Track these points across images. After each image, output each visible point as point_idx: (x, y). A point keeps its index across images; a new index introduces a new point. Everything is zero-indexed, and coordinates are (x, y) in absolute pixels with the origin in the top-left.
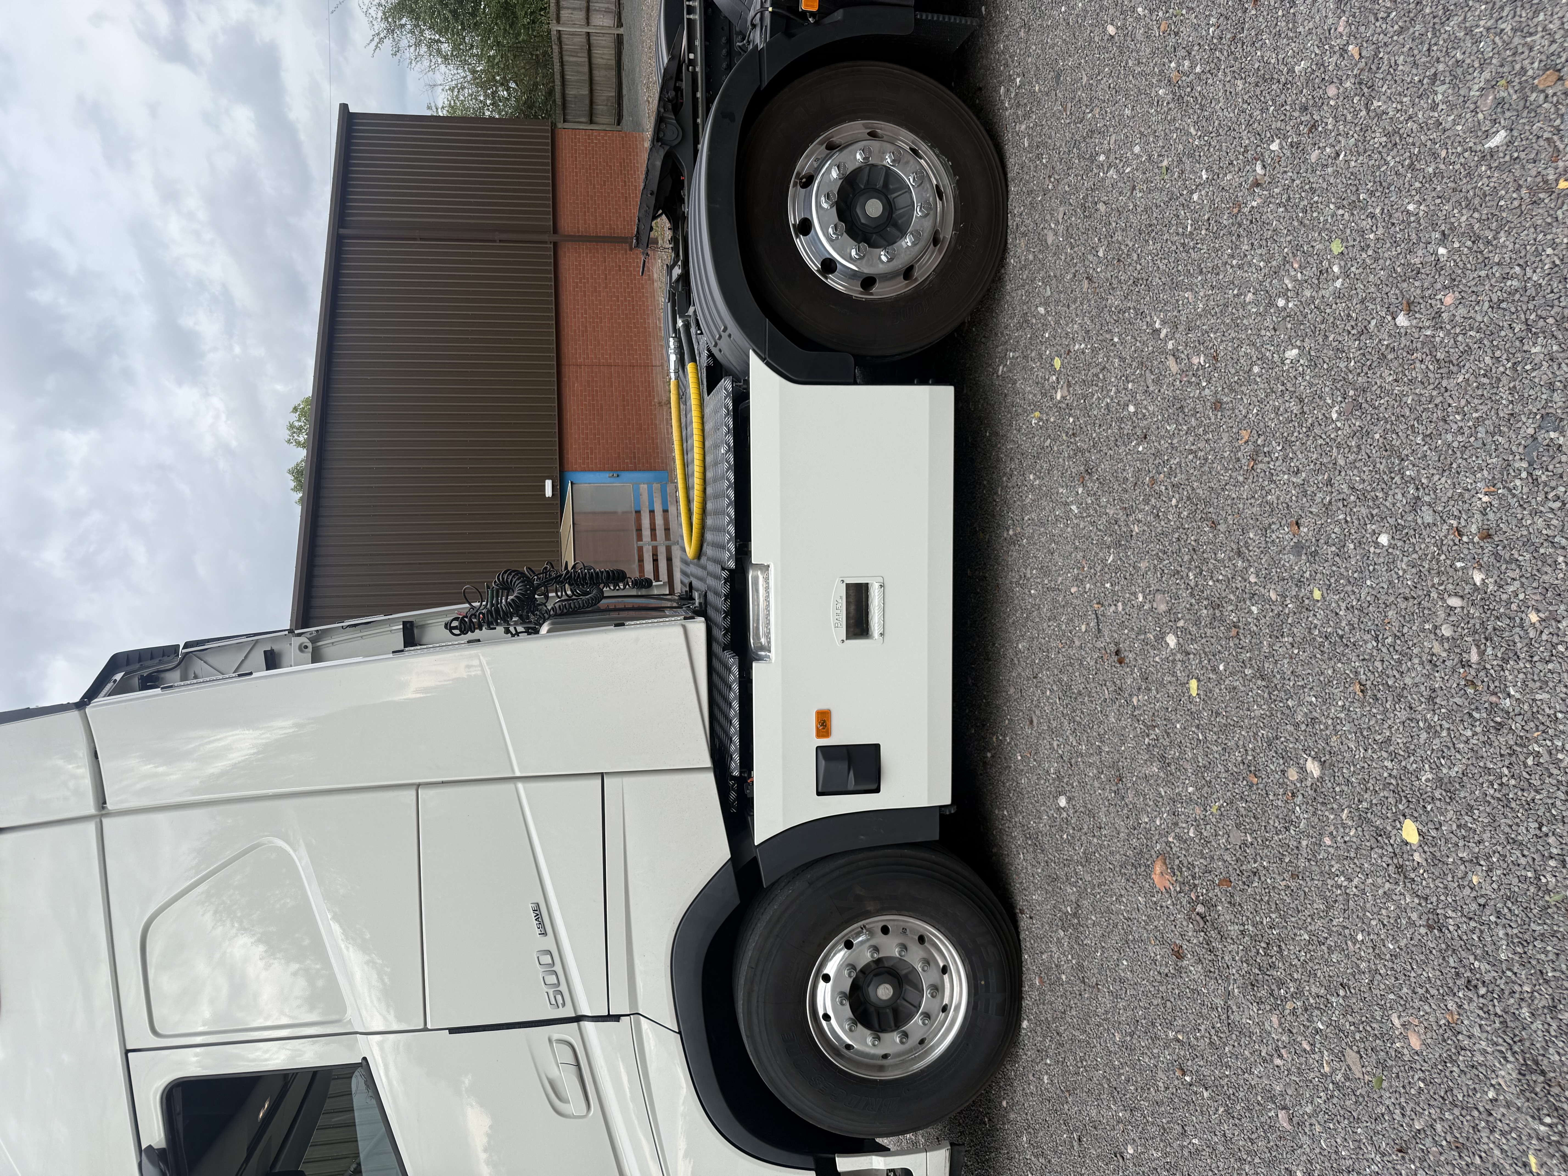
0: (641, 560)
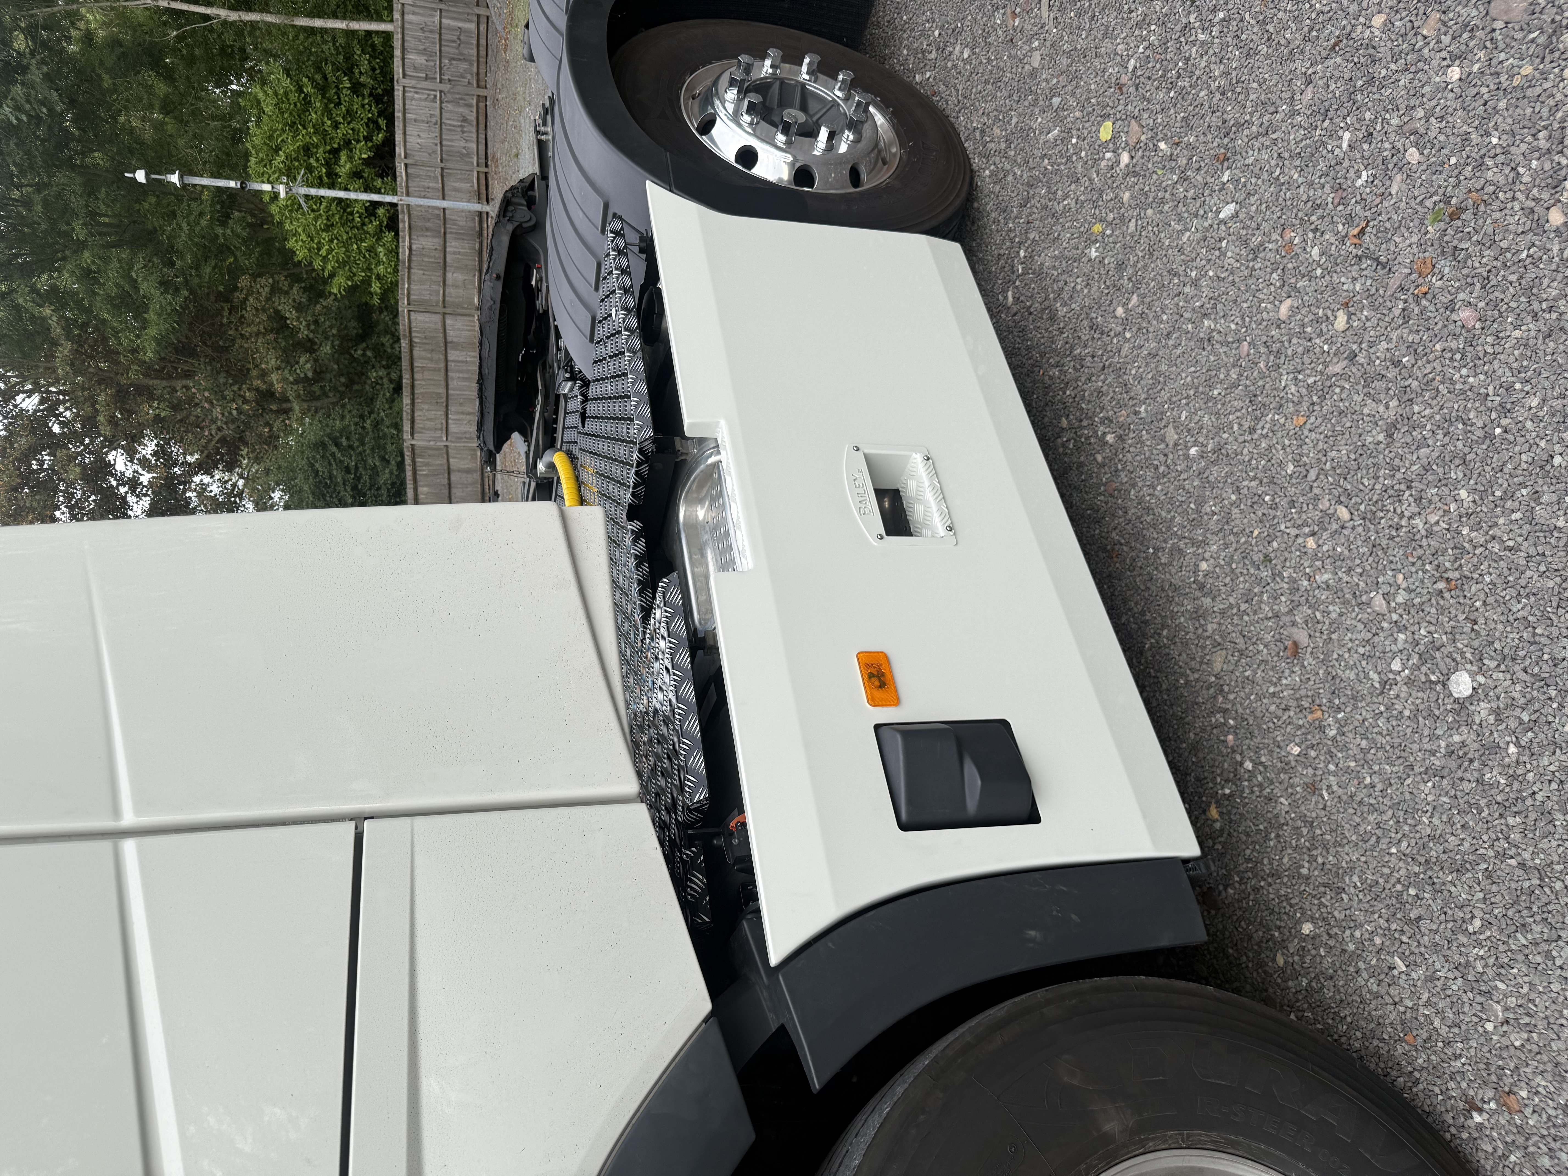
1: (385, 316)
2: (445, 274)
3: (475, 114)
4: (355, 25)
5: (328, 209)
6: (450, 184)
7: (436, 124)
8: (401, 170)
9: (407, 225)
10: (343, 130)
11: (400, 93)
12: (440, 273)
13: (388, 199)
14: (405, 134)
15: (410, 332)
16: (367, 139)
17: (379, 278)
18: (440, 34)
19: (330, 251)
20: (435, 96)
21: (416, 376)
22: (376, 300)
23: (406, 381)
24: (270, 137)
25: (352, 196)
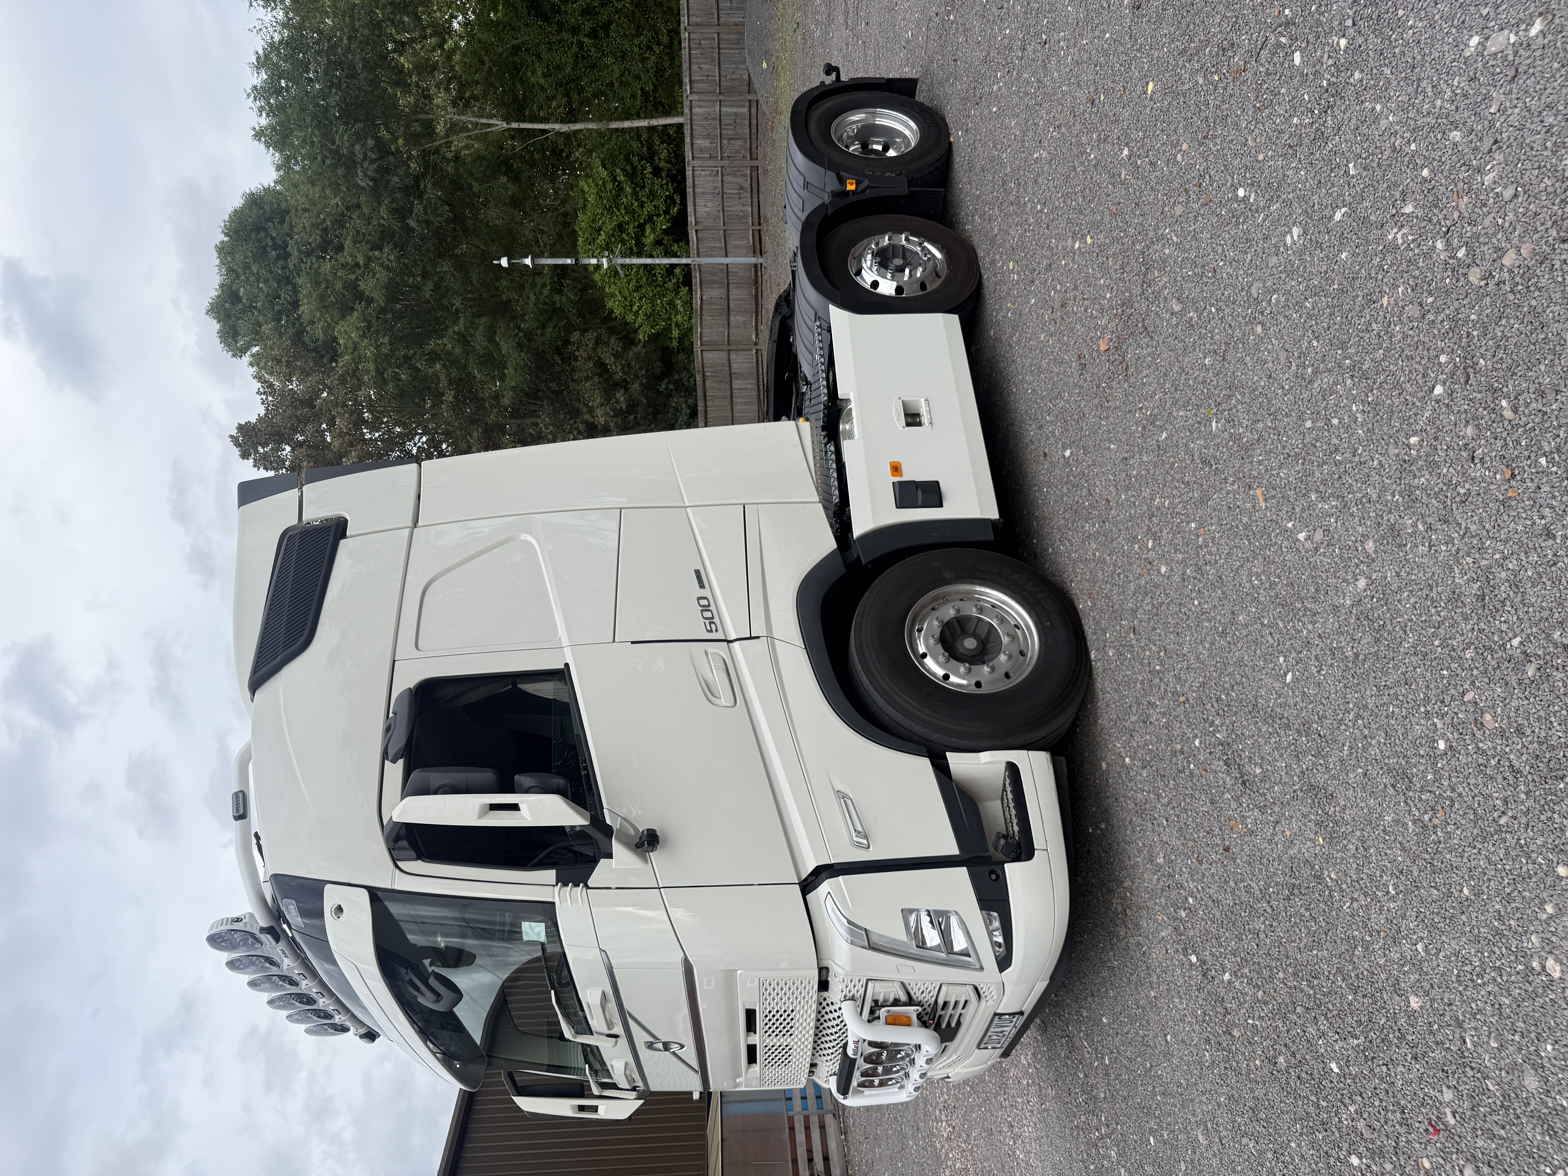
0: (792, 1129)
1: (681, 357)
2: (729, 318)
3: (749, 182)
4: (654, 122)
5: (637, 272)
6: (732, 242)
7: (718, 194)
8: (692, 235)
9: (698, 280)
10: (649, 208)
11: (691, 172)
12: (725, 318)
13: (684, 261)
14: (695, 205)
15: (703, 368)
16: (666, 212)
17: (677, 325)
18: (720, 120)
19: (640, 308)
20: (718, 171)
21: (708, 404)
22: (675, 344)
23: (700, 408)
24: (594, 221)
25: (657, 261)
